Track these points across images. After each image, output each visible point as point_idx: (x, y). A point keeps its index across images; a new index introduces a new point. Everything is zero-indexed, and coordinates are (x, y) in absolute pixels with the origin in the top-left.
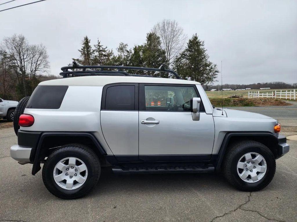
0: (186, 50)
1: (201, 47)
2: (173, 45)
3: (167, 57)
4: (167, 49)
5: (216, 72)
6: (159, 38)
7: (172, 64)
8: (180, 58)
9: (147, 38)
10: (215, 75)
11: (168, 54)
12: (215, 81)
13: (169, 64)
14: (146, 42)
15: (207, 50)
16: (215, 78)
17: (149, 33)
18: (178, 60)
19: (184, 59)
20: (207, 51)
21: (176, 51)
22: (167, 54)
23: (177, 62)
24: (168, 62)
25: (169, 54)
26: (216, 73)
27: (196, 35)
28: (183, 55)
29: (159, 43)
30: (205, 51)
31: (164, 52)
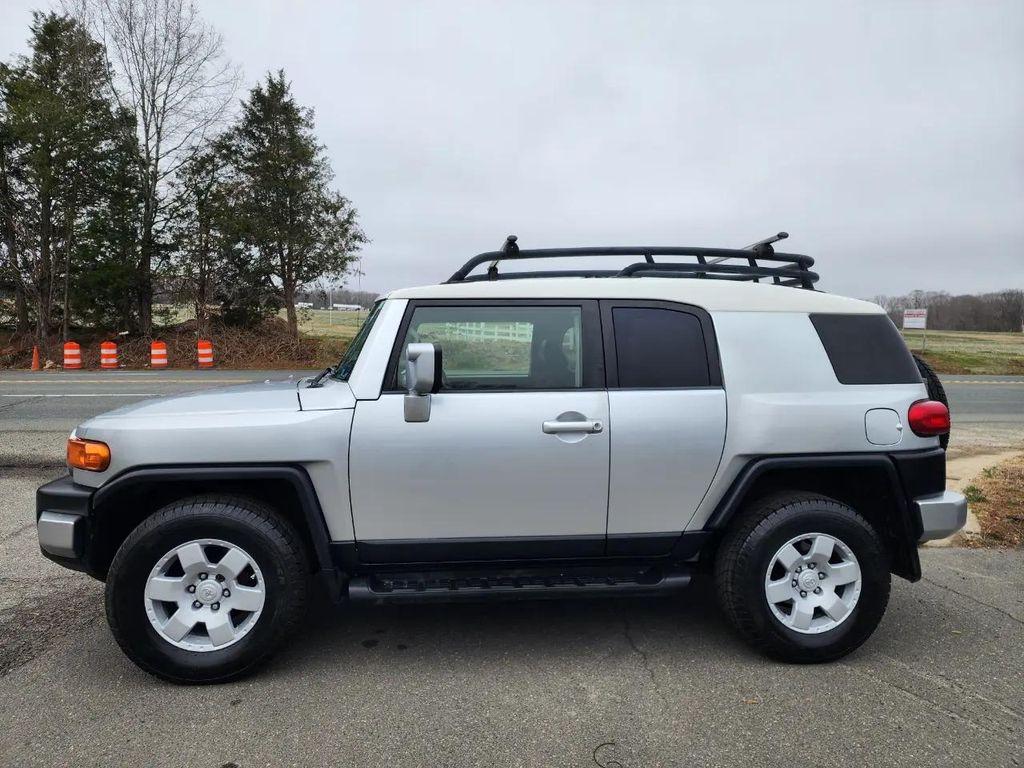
0: (237, 129)
1: (303, 131)
2: (179, 97)
3: (146, 145)
4: (143, 107)
5: (355, 237)
6: (97, 48)
7: (172, 177)
8: (210, 159)
9: (33, 35)
10: (349, 250)
11: (153, 130)
12: (353, 273)
13: (155, 177)
14: (30, 53)
15: (325, 147)
16: (352, 259)
17: (48, 14)
18: (200, 165)
19: (230, 168)
20: (324, 149)
21: (192, 125)
22: (147, 131)
23: (196, 171)
24: (151, 169)
25: (159, 133)
26: (357, 243)
27: (281, 76)
28: (224, 148)
29: (101, 72)
30: (320, 149)
31: (127, 119)
